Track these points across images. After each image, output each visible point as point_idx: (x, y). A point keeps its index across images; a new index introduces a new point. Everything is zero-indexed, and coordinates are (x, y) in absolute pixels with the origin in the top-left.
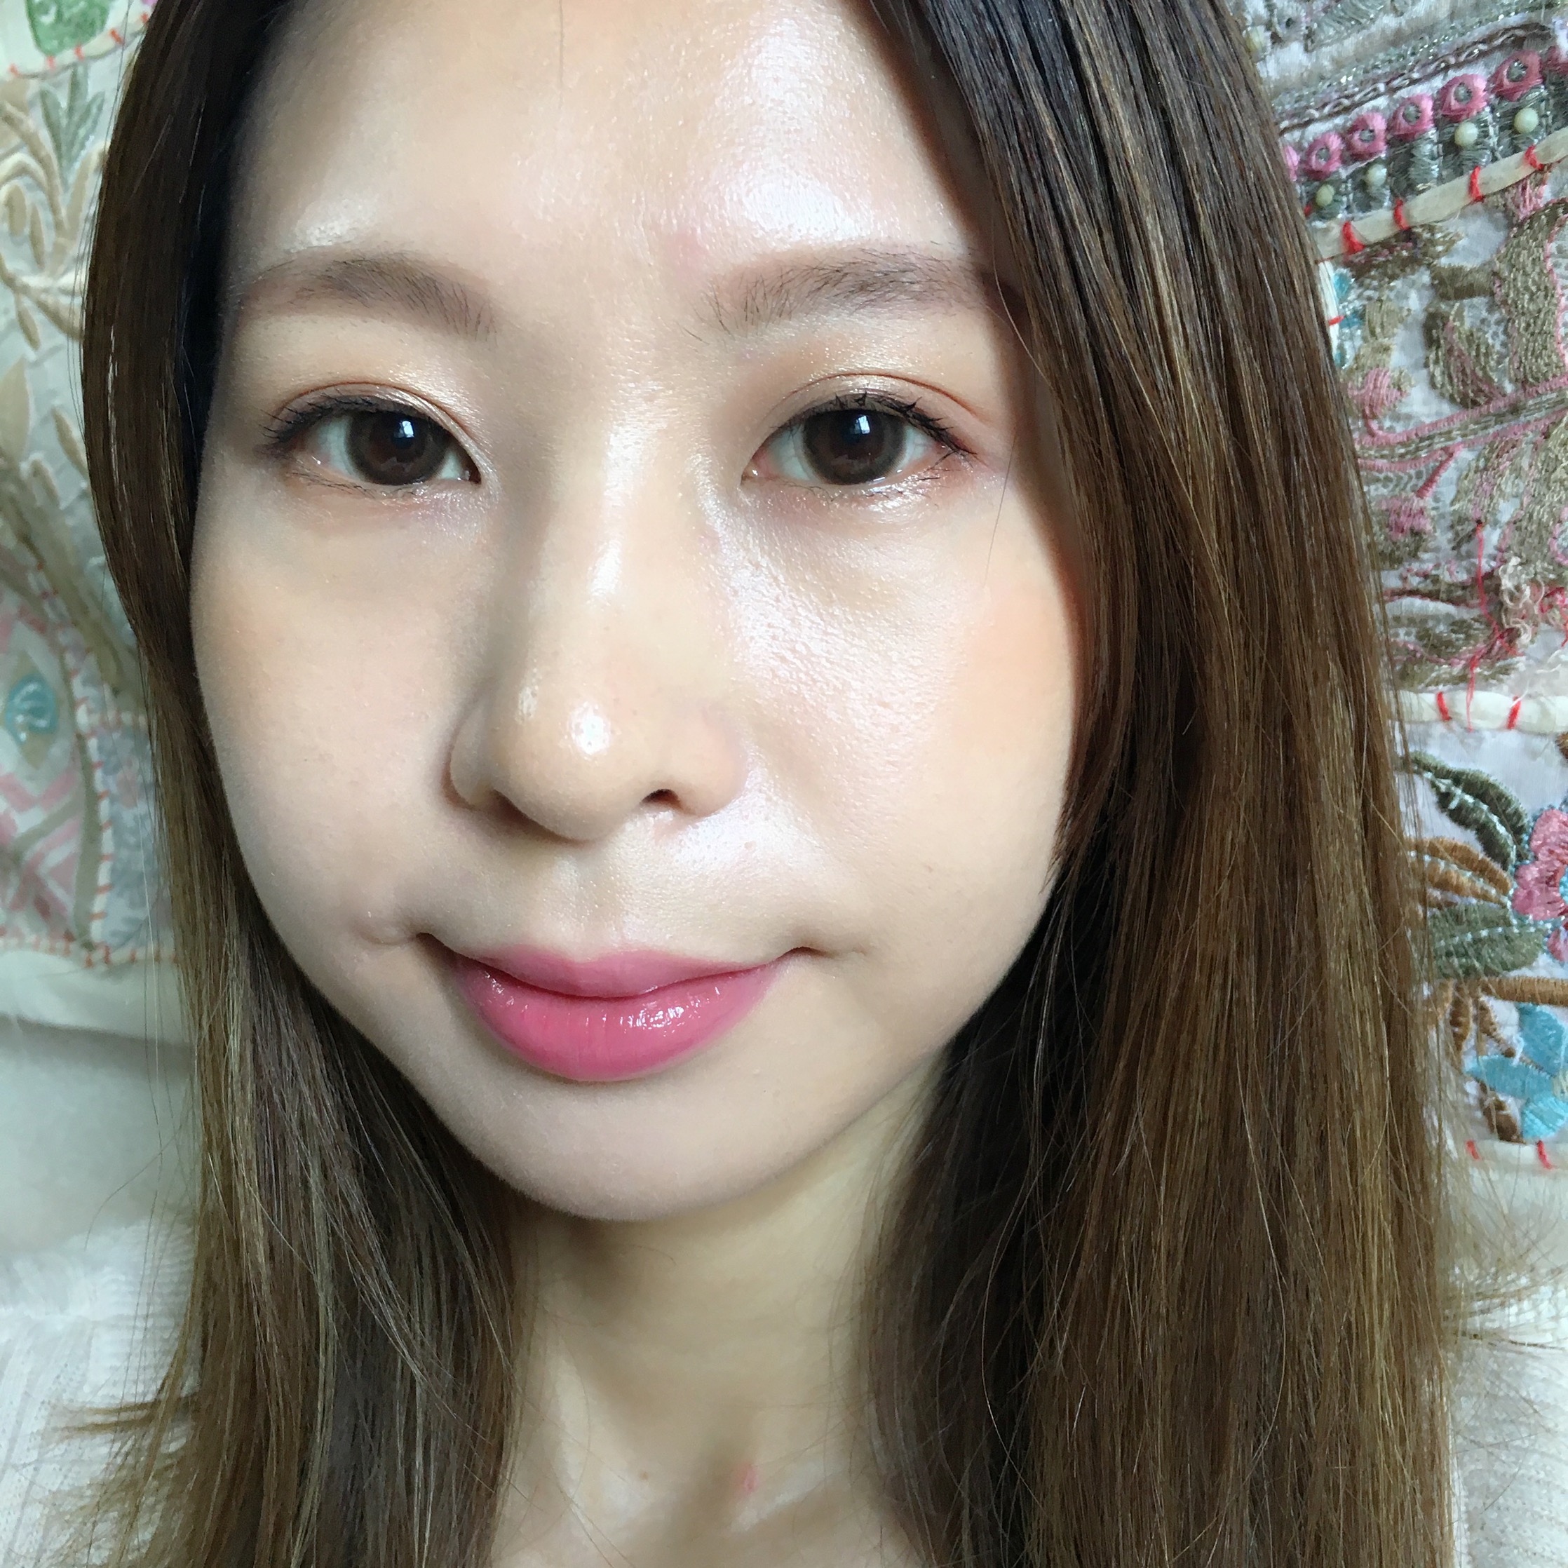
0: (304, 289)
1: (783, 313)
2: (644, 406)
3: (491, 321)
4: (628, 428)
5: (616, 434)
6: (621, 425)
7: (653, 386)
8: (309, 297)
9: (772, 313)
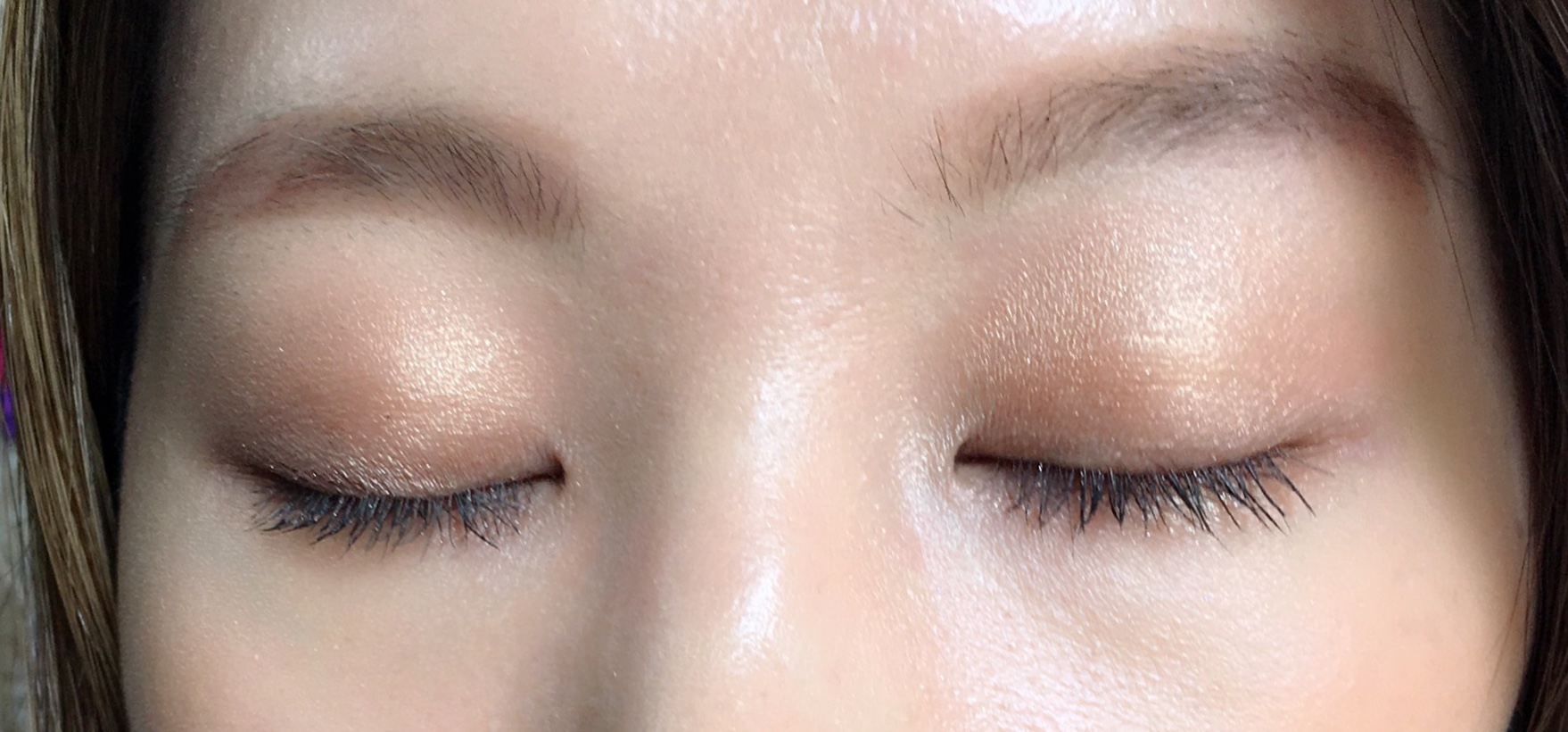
0: (291, 176)
1: (1046, 163)
2: (816, 335)
3: (578, 209)
4: (790, 371)
5: (770, 382)
6: (779, 367)
7: (830, 299)
8: (297, 187)
9: (1028, 165)
